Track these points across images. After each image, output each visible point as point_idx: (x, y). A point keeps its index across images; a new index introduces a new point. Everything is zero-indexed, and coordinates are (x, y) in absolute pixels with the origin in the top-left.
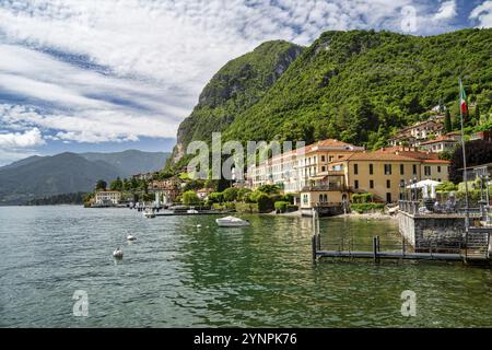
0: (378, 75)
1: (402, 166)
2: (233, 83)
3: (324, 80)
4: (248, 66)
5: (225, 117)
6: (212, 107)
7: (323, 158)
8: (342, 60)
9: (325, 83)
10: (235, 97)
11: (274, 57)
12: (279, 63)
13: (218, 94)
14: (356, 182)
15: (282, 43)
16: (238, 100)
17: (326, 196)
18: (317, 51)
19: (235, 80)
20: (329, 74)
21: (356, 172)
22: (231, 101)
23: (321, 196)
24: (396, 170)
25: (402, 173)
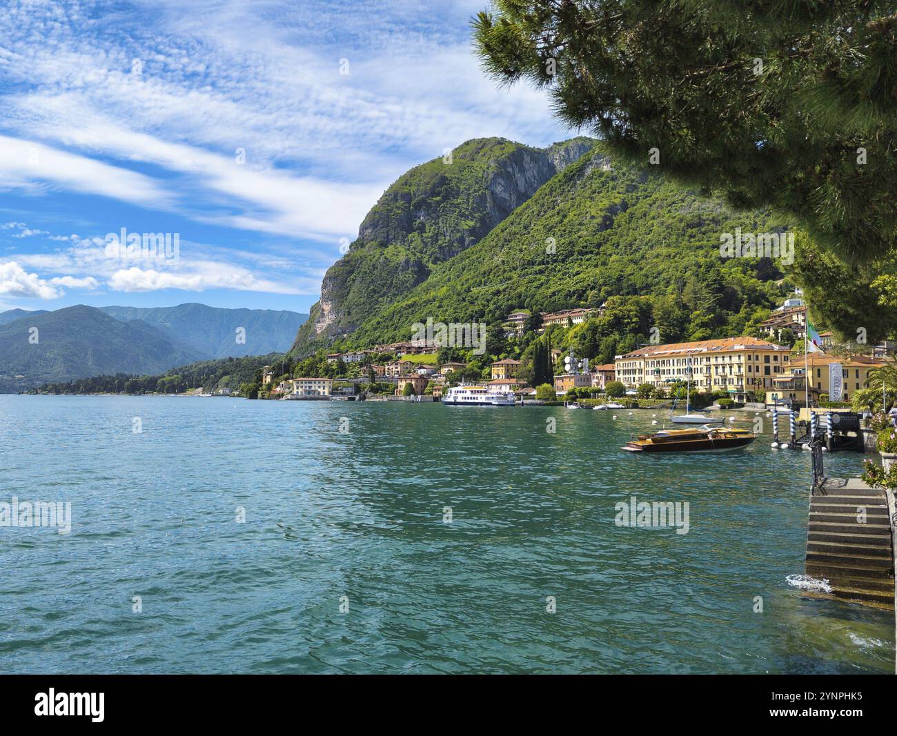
0: (699, 217)
1: (857, 371)
2: (418, 207)
3: (605, 218)
4: (444, 180)
5: (407, 262)
6: (384, 245)
7: (749, 357)
8: (631, 188)
9: (607, 223)
10: (422, 229)
11: (486, 165)
12: (496, 175)
13: (393, 223)
14: (819, 384)
15: (501, 142)
16: (428, 234)
17: (794, 395)
18: (589, 171)
19: (423, 202)
20: (612, 210)
21: (819, 376)
22: (414, 235)
23: (791, 395)
24: (852, 374)
25: (857, 377)
